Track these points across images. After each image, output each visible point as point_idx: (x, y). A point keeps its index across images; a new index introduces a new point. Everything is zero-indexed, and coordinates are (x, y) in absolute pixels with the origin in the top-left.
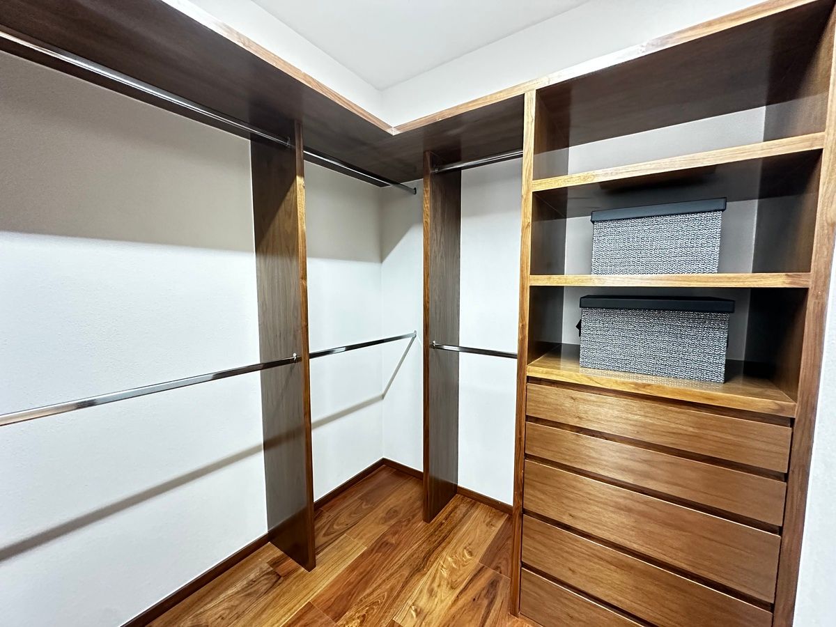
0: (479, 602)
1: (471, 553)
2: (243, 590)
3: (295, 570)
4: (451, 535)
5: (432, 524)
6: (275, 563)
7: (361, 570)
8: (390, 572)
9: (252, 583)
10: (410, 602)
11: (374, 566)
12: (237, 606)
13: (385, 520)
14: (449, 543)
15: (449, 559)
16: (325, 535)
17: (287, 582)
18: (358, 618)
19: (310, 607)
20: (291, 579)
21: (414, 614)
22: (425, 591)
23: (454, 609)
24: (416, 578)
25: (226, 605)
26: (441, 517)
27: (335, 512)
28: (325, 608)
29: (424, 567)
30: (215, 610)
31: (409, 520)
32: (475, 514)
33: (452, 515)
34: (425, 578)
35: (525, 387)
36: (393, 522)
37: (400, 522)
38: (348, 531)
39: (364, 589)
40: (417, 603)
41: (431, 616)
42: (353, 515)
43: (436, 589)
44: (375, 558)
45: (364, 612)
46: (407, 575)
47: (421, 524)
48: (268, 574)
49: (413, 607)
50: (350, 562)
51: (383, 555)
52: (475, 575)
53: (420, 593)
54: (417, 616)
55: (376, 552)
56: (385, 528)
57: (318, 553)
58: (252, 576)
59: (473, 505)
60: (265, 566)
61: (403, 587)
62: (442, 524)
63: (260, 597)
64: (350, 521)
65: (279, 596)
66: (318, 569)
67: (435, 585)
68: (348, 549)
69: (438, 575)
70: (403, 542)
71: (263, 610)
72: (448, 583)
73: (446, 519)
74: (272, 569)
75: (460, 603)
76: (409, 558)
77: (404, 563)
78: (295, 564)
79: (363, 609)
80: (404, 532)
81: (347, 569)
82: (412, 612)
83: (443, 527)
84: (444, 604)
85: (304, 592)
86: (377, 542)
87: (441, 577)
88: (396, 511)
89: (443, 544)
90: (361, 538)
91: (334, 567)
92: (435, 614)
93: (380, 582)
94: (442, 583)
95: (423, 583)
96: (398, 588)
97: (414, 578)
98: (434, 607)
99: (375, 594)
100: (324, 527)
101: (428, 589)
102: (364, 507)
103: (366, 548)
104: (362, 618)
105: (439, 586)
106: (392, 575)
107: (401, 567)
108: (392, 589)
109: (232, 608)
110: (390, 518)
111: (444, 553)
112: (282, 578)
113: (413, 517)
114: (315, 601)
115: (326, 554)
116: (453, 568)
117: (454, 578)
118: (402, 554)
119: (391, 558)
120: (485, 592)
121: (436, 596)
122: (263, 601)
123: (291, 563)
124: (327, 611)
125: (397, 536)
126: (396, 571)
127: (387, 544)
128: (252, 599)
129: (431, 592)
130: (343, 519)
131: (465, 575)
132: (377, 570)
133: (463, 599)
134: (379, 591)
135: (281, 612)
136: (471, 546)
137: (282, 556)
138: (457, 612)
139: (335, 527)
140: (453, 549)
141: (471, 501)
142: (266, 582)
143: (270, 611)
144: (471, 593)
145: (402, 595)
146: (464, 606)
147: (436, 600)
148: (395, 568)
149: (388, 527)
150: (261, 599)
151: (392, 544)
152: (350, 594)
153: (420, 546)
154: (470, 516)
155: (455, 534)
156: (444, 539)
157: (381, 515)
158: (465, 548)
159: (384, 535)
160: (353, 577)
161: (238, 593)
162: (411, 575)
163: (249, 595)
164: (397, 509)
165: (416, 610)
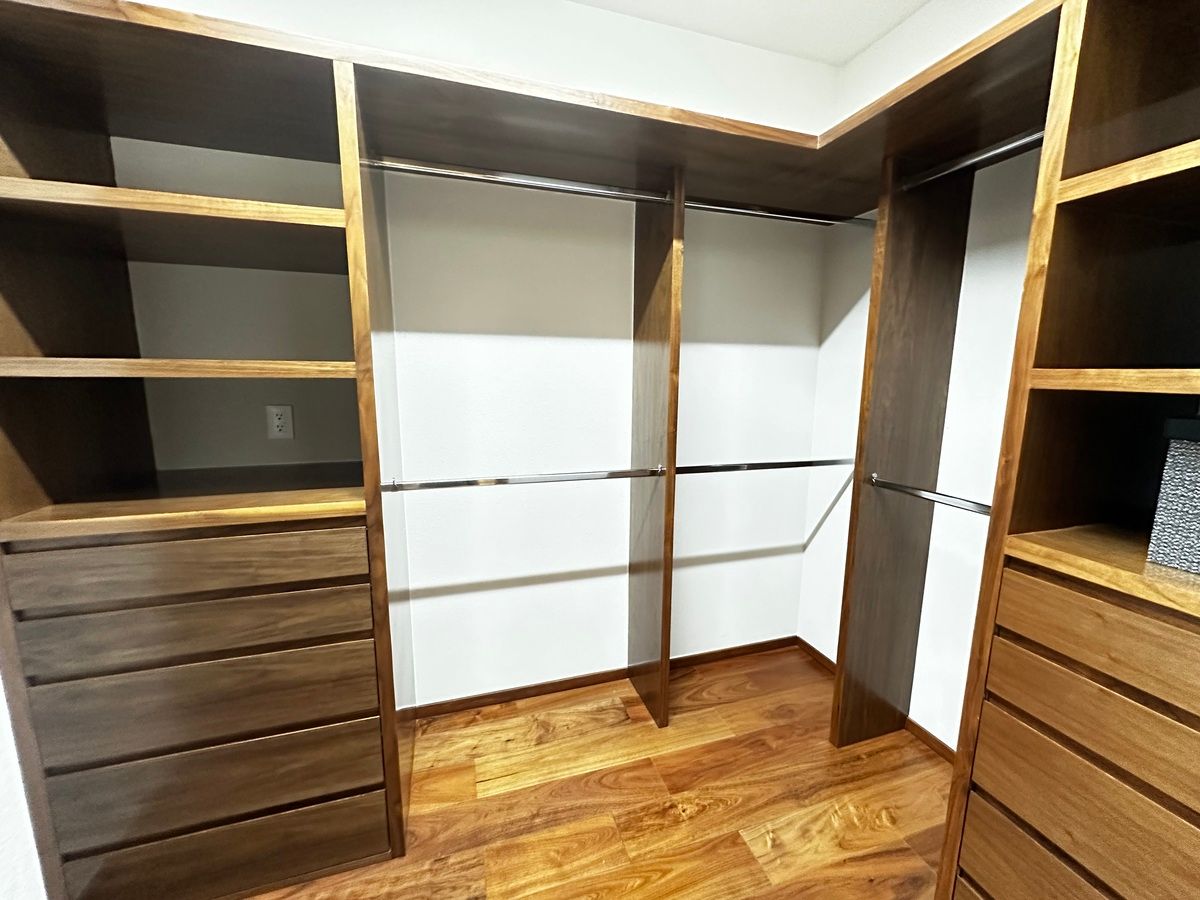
0: (879, 888)
1: (893, 821)
2: (592, 712)
3: (645, 719)
4: (869, 780)
5: (842, 752)
6: (628, 702)
7: (720, 757)
8: (756, 778)
9: (601, 710)
10: (769, 826)
11: (736, 760)
12: (582, 724)
13: (772, 715)
14: (860, 788)
15: (852, 809)
16: (689, 698)
17: (634, 727)
18: (697, 805)
19: (648, 763)
20: (639, 725)
21: (769, 843)
22: (797, 826)
23: (832, 873)
24: (790, 803)
25: (574, 718)
26: (862, 748)
27: (710, 679)
28: (663, 773)
29: (806, 798)
30: (564, 718)
31: (807, 731)
32: (928, 772)
33: (882, 754)
34: (803, 811)
35: (999, 573)
36: (781, 722)
37: (791, 727)
38: (718, 707)
39: (716, 779)
40: (779, 833)
41: (792, 860)
42: (730, 691)
43: (814, 832)
44: (741, 753)
45: (705, 803)
46: (776, 794)
47: (824, 744)
48: (618, 709)
49: (771, 834)
50: (708, 741)
51: (754, 754)
52: (888, 853)
53: (788, 824)
54: (773, 847)
55: (745, 746)
56: (767, 724)
57: (675, 714)
58: (603, 703)
59: (929, 758)
60: (618, 701)
61: (766, 804)
62: (859, 758)
63: (605, 726)
64: (726, 696)
65: (622, 736)
66: (669, 730)
67: (815, 828)
68: (710, 726)
69: (824, 819)
70: (787, 753)
71: (605, 741)
72: (837, 837)
73: (870, 755)
74: (622, 706)
75: (847, 871)
76: (789, 776)
77: (778, 778)
78: (646, 713)
79: (706, 799)
80: (793, 742)
81: (704, 747)
82: (768, 838)
83: (859, 763)
84: (819, 857)
85: (648, 746)
86: (751, 736)
87: (829, 823)
88: (791, 711)
89: (850, 786)
90: (732, 721)
91: (688, 736)
92: (800, 861)
93: (739, 781)
94: (826, 831)
95: (799, 815)
96: (760, 802)
97: (787, 801)
98: (801, 851)
99: (726, 792)
100: (692, 689)
101: (801, 828)
102: (748, 687)
103: (733, 735)
104: (701, 808)
105: (821, 832)
106: (755, 782)
107: (772, 780)
108: (750, 798)
109: (579, 724)
110: (782, 716)
111: (846, 798)
112: (630, 721)
113: (817, 729)
114: (656, 760)
115: (684, 719)
116: (853, 824)
117: (849, 836)
118: (780, 766)
119: (762, 762)
120: (895, 882)
121: (810, 841)
122: (606, 732)
123: (642, 710)
124: (666, 777)
125: (781, 742)
126: (765, 782)
127: (763, 744)
128: (599, 725)
129: (805, 833)
130: (717, 689)
131: (871, 842)
132: (739, 767)
133: (853, 870)
134: (733, 791)
135: (620, 752)
136: (898, 811)
137: (637, 699)
138: (836, 879)
139: (704, 694)
140: (865, 799)
141: (928, 750)
142: (613, 716)
143: (609, 745)
144: (869, 869)
145: (761, 812)
146: (850, 878)
147: (808, 846)
148: (765, 776)
149: (773, 725)
150: (605, 730)
151: (770, 749)
152: (696, 774)
153: (811, 769)
154: (917, 771)
155: (876, 782)
156: (853, 780)
157: (768, 707)
158: (887, 808)
159: (763, 732)
160: (706, 759)
161: (587, 712)
162: (783, 798)
163: (596, 720)
164: (795, 709)
165: (774, 840)
